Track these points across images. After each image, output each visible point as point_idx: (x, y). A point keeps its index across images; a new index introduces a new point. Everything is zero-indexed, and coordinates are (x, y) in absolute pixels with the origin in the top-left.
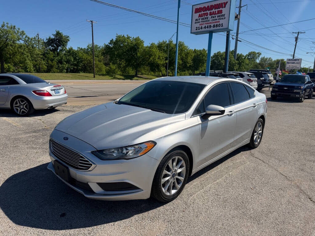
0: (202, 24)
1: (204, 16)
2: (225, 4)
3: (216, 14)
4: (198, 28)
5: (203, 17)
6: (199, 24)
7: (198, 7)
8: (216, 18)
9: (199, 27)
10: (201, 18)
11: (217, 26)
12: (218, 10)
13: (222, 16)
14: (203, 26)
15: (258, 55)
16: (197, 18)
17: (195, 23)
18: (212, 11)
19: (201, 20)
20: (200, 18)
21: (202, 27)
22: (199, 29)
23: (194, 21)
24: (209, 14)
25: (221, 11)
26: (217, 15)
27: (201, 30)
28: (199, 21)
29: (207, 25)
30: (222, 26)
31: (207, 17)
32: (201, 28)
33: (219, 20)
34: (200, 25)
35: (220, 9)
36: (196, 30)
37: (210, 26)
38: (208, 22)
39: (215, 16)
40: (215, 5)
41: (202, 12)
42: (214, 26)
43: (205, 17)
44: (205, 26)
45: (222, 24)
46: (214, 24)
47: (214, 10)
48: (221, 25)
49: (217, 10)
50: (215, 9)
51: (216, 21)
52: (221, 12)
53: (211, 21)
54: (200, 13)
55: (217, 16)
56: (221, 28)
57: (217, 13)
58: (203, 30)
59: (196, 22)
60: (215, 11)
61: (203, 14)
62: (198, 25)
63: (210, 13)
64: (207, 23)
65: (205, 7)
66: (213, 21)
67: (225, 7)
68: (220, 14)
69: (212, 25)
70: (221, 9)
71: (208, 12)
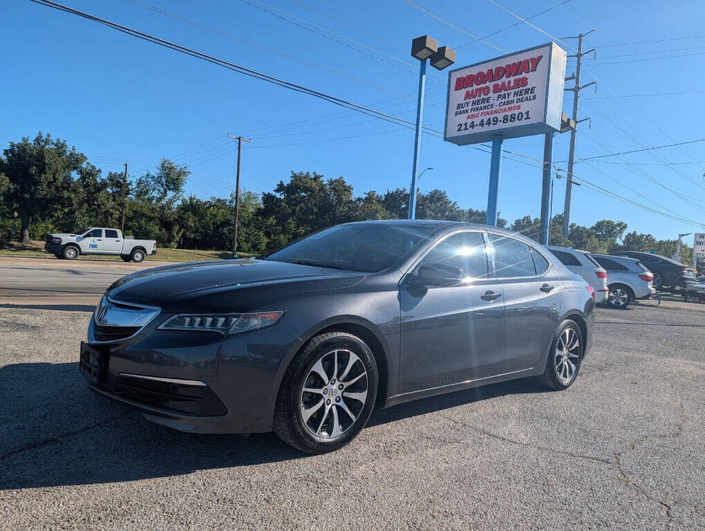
0: (474, 116)
1: (480, 96)
2: (536, 61)
3: (510, 88)
4: (463, 127)
5: (477, 98)
6: (466, 115)
7: (464, 74)
8: (511, 98)
9: (466, 124)
10: (472, 99)
11: (513, 118)
12: (517, 77)
13: (527, 92)
14: (477, 121)
15: (618, 228)
16: (462, 101)
17: (456, 114)
18: (500, 82)
19: (470, 106)
20: (468, 100)
21: (473, 122)
22: (466, 129)
23: (453, 109)
24: (491, 89)
25: (525, 79)
26: (513, 91)
27: (470, 131)
28: (465, 108)
29: (486, 119)
30: (528, 118)
31: (486, 97)
32: (472, 126)
33: (520, 103)
34: (468, 118)
35: (521, 76)
36: (459, 130)
37: (496, 121)
38: (490, 110)
39: (509, 95)
40: (508, 66)
41: (475, 87)
42: (505, 119)
43: (483, 96)
44: (483, 121)
45: (527, 113)
46: (506, 113)
47: (504, 79)
48: (525, 116)
49: (512, 79)
50: (507, 77)
51: (510, 106)
52: (525, 81)
53: (498, 108)
54: (470, 89)
55: (512, 94)
56: (524, 122)
57: (512, 85)
58: (478, 129)
59: (459, 110)
60: (509, 82)
61: (477, 90)
62: (463, 119)
63: (496, 86)
64: (488, 113)
65: (480, 74)
66: (504, 107)
67: (534, 69)
68: (522, 88)
69: (500, 116)
70: (524, 75)
71: (488, 84)
